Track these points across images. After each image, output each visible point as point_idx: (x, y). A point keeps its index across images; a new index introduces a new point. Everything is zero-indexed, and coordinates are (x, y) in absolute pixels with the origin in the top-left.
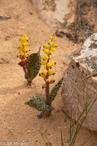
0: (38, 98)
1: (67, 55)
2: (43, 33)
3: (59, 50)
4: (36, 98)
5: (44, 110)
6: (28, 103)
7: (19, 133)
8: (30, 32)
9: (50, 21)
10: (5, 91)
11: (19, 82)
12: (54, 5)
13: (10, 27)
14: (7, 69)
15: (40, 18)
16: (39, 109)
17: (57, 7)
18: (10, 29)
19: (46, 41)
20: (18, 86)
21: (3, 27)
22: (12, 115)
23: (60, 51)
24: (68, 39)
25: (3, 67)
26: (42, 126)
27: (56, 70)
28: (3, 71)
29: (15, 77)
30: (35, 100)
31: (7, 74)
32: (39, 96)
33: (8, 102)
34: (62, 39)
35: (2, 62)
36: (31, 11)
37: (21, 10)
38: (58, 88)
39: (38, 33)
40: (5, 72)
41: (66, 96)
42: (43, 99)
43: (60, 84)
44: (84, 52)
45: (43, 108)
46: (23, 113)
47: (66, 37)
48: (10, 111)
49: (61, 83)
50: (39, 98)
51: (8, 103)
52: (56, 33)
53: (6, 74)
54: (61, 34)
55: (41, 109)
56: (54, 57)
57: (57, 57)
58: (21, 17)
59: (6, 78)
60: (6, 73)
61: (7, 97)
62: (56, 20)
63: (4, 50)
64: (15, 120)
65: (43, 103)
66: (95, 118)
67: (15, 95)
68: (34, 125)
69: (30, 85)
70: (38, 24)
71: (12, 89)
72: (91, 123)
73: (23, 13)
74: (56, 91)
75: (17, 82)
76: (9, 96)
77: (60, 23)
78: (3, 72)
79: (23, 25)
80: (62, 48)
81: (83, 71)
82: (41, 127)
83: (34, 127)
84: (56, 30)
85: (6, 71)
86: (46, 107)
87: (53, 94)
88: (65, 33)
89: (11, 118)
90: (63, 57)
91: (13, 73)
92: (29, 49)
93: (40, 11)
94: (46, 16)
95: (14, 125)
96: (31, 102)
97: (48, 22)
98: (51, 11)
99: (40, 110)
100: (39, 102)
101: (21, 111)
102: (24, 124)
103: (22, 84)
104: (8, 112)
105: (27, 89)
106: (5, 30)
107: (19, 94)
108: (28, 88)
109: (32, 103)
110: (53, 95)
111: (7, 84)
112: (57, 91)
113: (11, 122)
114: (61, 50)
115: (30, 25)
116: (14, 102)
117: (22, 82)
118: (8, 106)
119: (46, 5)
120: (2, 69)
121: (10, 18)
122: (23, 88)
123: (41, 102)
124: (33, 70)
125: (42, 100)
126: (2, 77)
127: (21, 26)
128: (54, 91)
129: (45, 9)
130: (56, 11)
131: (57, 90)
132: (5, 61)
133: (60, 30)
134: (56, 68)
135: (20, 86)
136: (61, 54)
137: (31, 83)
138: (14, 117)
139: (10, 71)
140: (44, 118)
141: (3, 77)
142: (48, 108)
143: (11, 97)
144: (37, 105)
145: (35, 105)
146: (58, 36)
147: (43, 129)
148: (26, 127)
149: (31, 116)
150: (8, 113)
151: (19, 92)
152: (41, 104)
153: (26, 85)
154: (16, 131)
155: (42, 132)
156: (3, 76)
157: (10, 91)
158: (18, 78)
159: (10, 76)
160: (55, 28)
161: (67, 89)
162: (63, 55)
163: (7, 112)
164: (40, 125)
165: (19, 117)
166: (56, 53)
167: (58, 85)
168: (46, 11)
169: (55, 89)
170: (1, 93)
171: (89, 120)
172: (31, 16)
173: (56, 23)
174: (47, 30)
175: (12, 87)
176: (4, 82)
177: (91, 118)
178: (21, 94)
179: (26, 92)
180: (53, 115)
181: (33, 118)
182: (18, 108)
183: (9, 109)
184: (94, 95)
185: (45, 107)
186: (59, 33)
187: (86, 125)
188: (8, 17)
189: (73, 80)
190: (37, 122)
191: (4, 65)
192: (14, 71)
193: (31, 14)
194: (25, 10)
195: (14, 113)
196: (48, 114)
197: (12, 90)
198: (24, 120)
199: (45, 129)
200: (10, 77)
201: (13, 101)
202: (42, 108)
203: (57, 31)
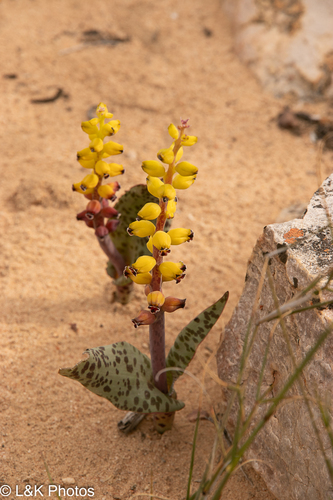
0: (122, 359)
1: (298, 206)
2: (230, 111)
3: (276, 180)
4: (112, 358)
5: (138, 407)
6: (74, 374)
7: (27, 481)
8: (184, 100)
9: (268, 69)
10: (25, 310)
11: (89, 283)
12: (294, 9)
13: (116, 73)
14: (58, 229)
15: (235, 51)
16: (117, 399)
17: (305, 20)
18: (113, 79)
19: (234, 140)
20: (77, 297)
21: (90, 71)
22: (23, 406)
23: (278, 184)
24: (321, 143)
25: (44, 217)
26: (124, 467)
27: (239, 257)
28: (41, 232)
29: (79, 262)
30: (106, 365)
31: (54, 245)
32: (125, 352)
33: (25, 354)
34: (298, 141)
35: (45, 198)
36: (210, 24)
37: (174, 16)
38: (201, 330)
39: (212, 106)
40: (47, 240)
41: (230, 367)
42: (145, 366)
43: (213, 319)
44: (320, 206)
45: (137, 400)
46: (66, 404)
47: (312, 137)
48: (19, 389)
49: (216, 312)
50: (126, 360)
51: (21, 358)
52: (280, 116)
53: (47, 245)
54: (296, 122)
55: (126, 402)
56: (248, 205)
57: (256, 207)
58: (167, 42)
59: (43, 263)
60: (48, 243)
61: (26, 334)
62: (291, 65)
63: (68, 157)
64: (29, 428)
65: (141, 378)
66: (315, 472)
67: (59, 329)
68: (96, 456)
69: (124, 299)
70: (222, 76)
71: (54, 306)
72: (301, 490)
73: (180, 27)
74: (191, 343)
75: (81, 281)
76: (34, 333)
77: (303, 79)
78: (39, 239)
79: (164, 69)
80: (288, 175)
81: (295, 280)
82: (119, 472)
83: (95, 465)
84: (283, 103)
85: (49, 237)
86: (148, 396)
87: (183, 353)
88: (316, 122)
89: (17, 419)
90: (281, 208)
91: (75, 245)
92: (119, 167)
93: (243, 27)
94: (260, 49)
95: (19, 447)
96: (88, 371)
97: (261, 73)
98: (281, 32)
99: (122, 404)
100: (124, 374)
101: (61, 396)
102: (59, 449)
103: (97, 292)
104: (14, 392)
105: (110, 314)
106: (93, 83)
107: (74, 328)
108: (115, 310)
109: (90, 376)
110: (180, 353)
111: (39, 285)
112: (195, 341)
113: (13, 435)
114: (284, 181)
115: (193, 75)
116: (44, 357)
117: (97, 286)
118: (19, 368)
119: (266, 8)
120: (38, 226)
121: (126, 40)
122: (95, 307)
123: (132, 377)
124: (137, 248)
125: (137, 369)
126: (30, 256)
127: (159, 74)
128: (187, 339)
129: (259, 20)
130: (299, 35)
131: (198, 338)
132: (55, 198)
133: (299, 107)
134: (240, 248)
135: (88, 300)
136: (277, 197)
137: (129, 293)
138: (30, 414)
139: (65, 238)
140: (143, 436)
141: (34, 257)
142: (157, 402)
143: (38, 337)
144: (111, 386)
145: (105, 385)
146: (286, 126)
147: (125, 481)
148: (61, 462)
149: (94, 421)
150: (13, 396)
151: (74, 322)
152: (128, 384)
153: (110, 297)
154: (18, 469)
155: (119, 489)
156: (33, 253)
157: (43, 313)
158: (88, 268)
159: (60, 256)
160: (281, 95)
161: (237, 338)
162: (283, 202)
163: (9, 394)
164: (118, 461)
165: (48, 417)
166: (257, 193)
167: (203, 318)
168: (260, 28)
169: (192, 332)
170: (9, 317)
171: (297, 475)
172: (203, 41)
173: (290, 79)
174: (250, 100)
175: (54, 299)
176: (34, 275)
177: (303, 468)
178: (81, 332)
179: (101, 326)
180: (182, 431)
181: (99, 432)
182: (52, 382)
183: (18, 380)
184: (321, 382)
185: (142, 397)
186: (289, 118)
187: (283, 492)
188: (121, 34)
189: (261, 307)
190: (111, 446)
191: (50, 210)
192: (81, 238)
193: (208, 33)
194: (190, 17)
195: (35, 399)
196: (158, 422)
197: (52, 310)
198: (63, 433)
199: (131, 482)
200: (59, 260)
201: (41, 354)
202: (131, 399)
203: (286, 109)
